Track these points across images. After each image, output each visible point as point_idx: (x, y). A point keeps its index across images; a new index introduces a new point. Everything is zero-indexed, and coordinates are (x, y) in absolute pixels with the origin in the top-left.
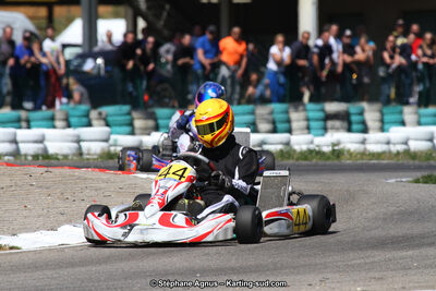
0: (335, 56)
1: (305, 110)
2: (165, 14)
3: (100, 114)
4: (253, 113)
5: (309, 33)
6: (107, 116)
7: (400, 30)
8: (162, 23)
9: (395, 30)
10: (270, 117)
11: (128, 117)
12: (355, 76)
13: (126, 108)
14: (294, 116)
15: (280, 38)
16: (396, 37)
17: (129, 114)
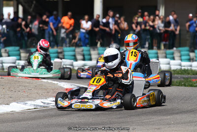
0: (111, 26)
1: (98, 50)
2: (33, 5)
3: (6, 50)
4: (74, 51)
5: (99, 16)
6: (9, 51)
7: (140, 14)
8: (31, 10)
9: (137, 14)
10: (82, 53)
11: (18, 52)
12: (119, 35)
13: (17, 48)
14: (93, 52)
15: (86, 17)
16: (138, 18)
17: (19, 50)
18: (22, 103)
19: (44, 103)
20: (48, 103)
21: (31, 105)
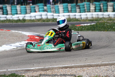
18: (9, 45)
19: (21, 45)
20: (23, 45)
21: (14, 46)
